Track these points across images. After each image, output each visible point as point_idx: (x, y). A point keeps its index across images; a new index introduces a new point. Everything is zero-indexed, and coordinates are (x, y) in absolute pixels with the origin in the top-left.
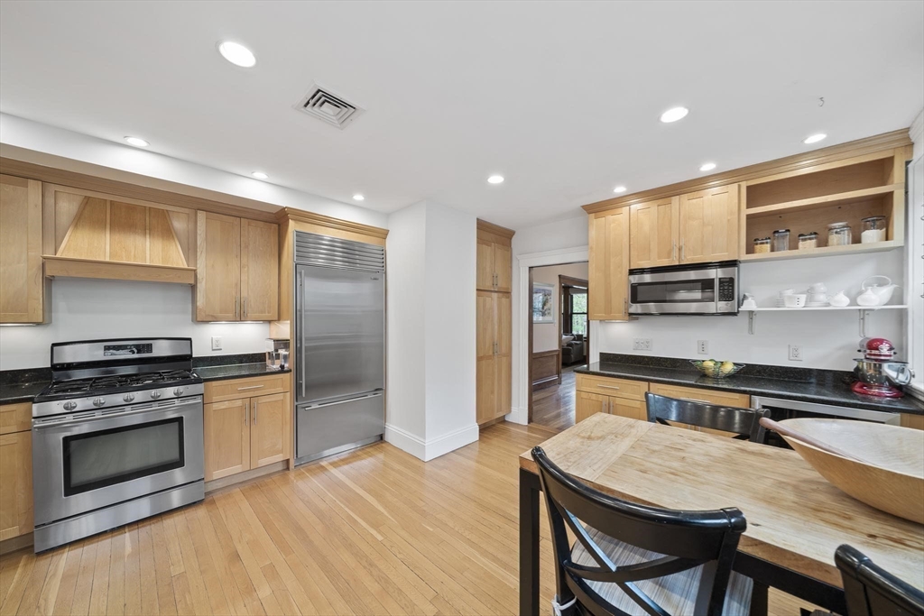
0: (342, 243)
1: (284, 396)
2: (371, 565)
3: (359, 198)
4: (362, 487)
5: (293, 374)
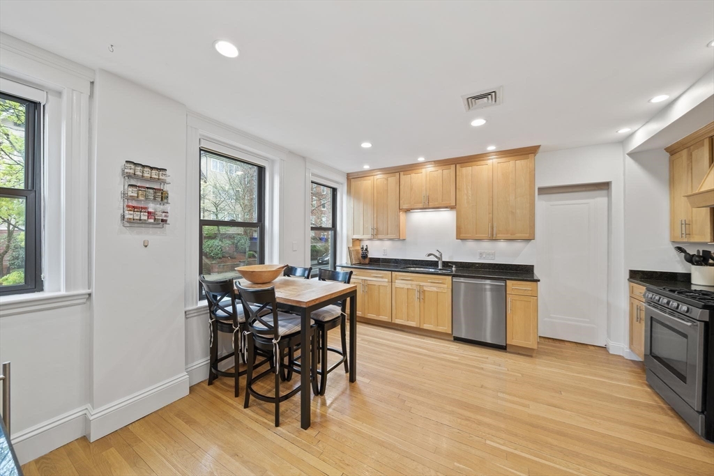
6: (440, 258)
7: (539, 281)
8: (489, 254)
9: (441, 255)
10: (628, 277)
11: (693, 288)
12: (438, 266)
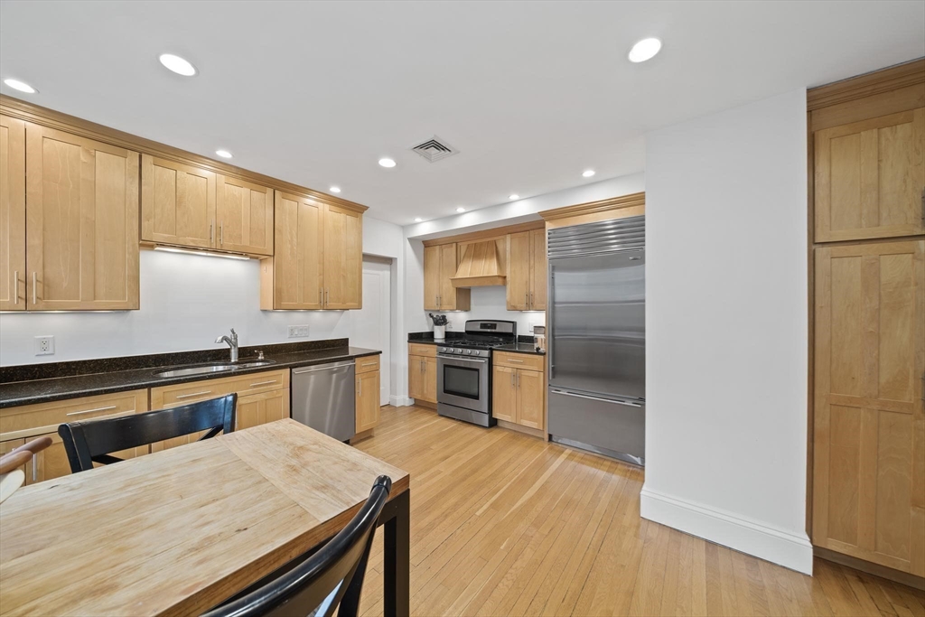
0: (613, 224)
1: (539, 375)
2: (446, 516)
3: (589, 173)
4: (547, 482)
5: (549, 358)
6: (235, 345)
7: (381, 352)
8: (301, 330)
9: (236, 339)
10: (407, 339)
11: (436, 341)
12: (230, 359)
